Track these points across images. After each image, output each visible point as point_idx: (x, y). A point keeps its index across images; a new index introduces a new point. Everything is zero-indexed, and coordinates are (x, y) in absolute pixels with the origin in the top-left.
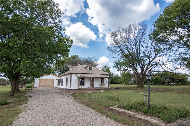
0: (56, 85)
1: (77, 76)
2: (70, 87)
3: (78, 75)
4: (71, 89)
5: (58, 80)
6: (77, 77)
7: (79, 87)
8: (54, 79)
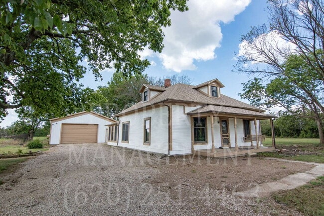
0: (102, 136)
1: (187, 111)
2: (170, 148)
3: (189, 109)
4: (172, 153)
5: (109, 126)
6: (188, 114)
7: (192, 148)
8: (97, 125)
